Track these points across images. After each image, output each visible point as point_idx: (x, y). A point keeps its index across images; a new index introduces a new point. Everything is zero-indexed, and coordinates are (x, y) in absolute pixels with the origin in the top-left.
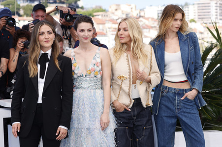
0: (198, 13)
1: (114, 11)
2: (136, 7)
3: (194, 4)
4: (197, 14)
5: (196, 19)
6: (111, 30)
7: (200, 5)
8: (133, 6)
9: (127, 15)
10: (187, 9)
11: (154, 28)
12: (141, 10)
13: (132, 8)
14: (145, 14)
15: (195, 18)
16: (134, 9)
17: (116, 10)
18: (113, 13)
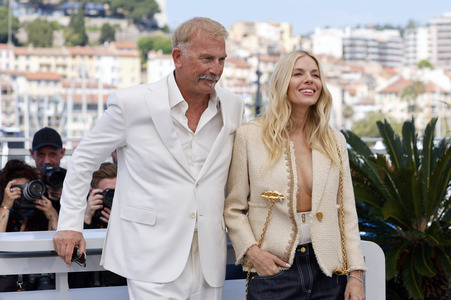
0: (439, 45)
1: (239, 38)
2: (291, 29)
3: (428, 25)
4: (435, 49)
5: (433, 61)
6: (232, 82)
7: (444, 28)
8: (285, 26)
9: (269, 48)
10: (411, 36)
11: (333, 81)
12: (303, 37)
13: (282, 32)
14: (312, 46)
15: (429, 58)
16: (286, 35)
17: (245, 36)
18: (238, 43)
